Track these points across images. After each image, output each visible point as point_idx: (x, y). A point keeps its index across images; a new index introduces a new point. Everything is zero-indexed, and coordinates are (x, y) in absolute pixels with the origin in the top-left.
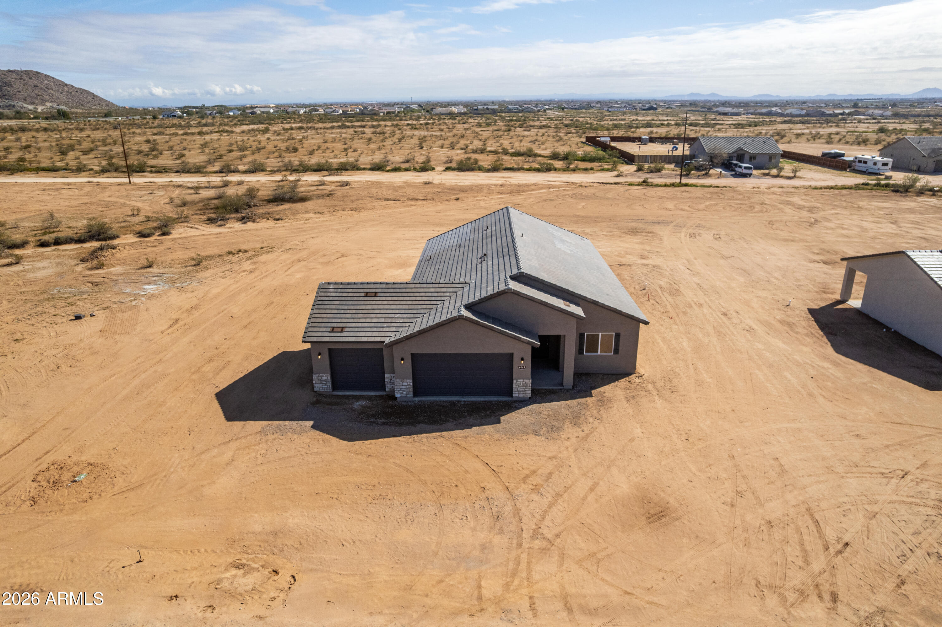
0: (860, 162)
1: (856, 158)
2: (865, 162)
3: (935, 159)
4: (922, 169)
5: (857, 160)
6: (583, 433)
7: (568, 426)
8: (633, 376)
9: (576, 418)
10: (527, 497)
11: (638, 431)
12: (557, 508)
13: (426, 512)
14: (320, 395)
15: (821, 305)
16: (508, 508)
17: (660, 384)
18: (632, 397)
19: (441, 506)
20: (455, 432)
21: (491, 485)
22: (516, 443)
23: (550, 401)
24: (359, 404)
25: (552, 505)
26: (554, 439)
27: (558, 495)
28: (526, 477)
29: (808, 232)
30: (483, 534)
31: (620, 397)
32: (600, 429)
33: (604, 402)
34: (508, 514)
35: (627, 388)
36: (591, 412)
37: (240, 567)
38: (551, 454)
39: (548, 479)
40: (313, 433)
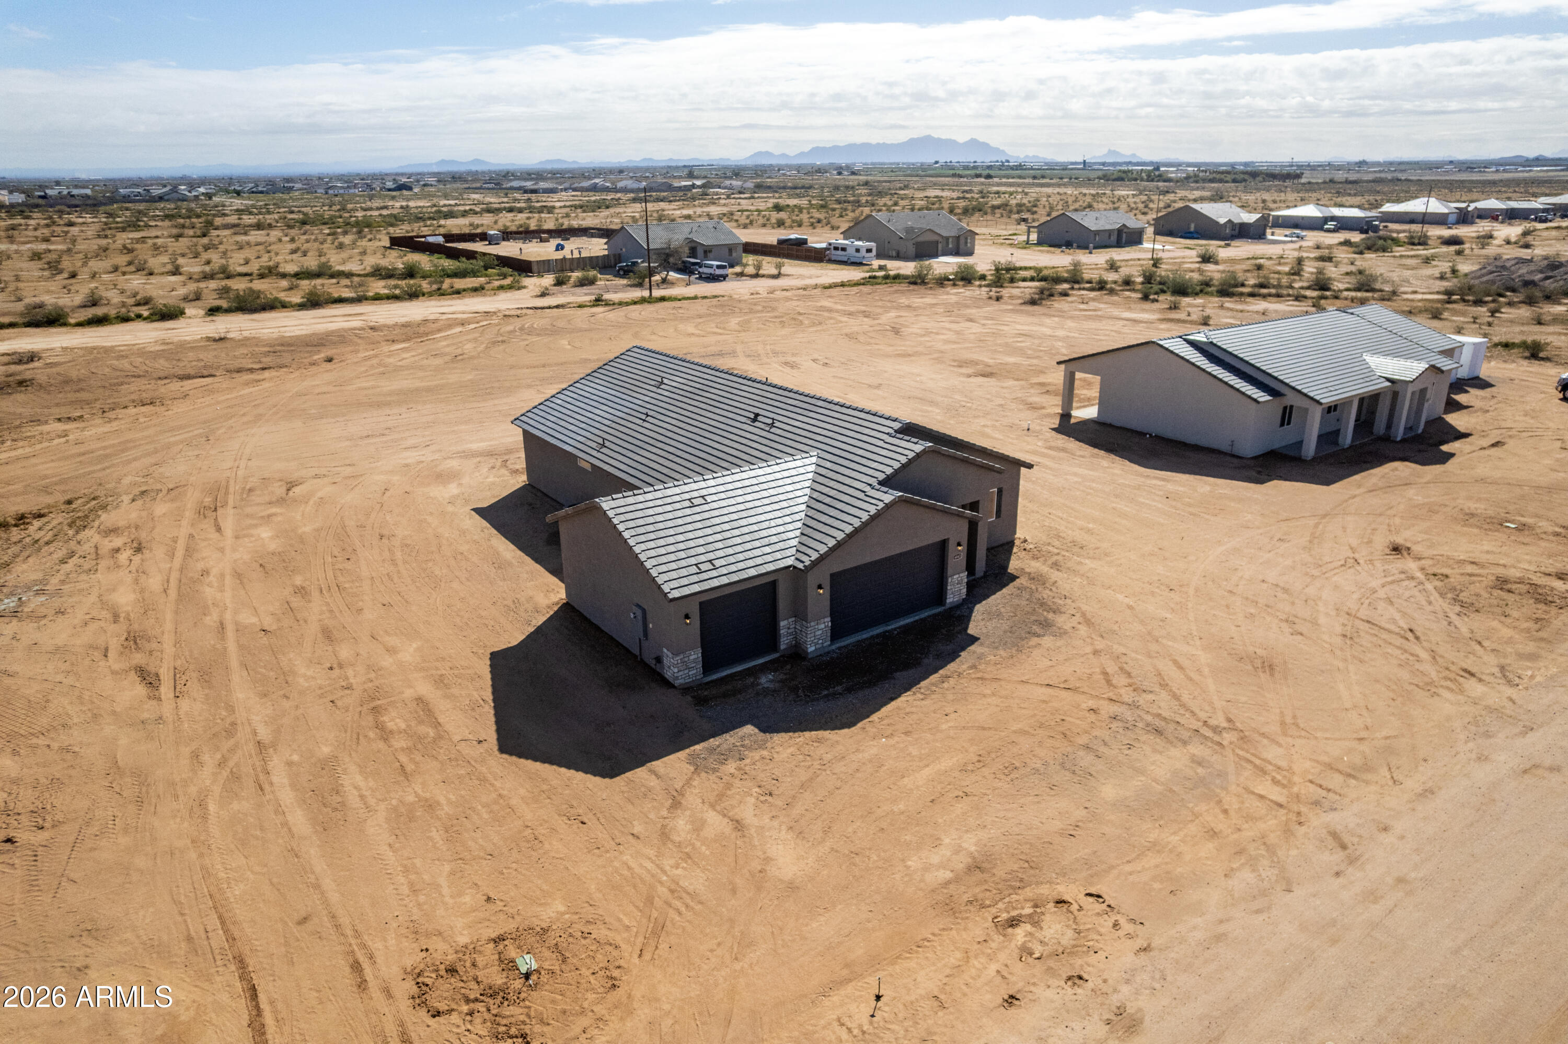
0: (836, 249)
1: (830, 244)
2: (844, 249)
3: (914, 241)
4: (901, 255)
5: (832, 247)
6: (1078, 618)
7: (1050, 616)
8: (1017, 542)
9: (1042, 604)
10: (1143, 699)
11: (1120, 597)
12: (1185, 697)
13: (1086, 760)
14: (686, 689)
15: (1056, 422)
16: (1149, 718)
17: (1057, 543)
18: (1056, 565)
19: (1087, 747)
20: (952, 666)
21: (1091, 703)
22: (1036, 653)
23: (986, 597)
24: (765, 680)
25: (1176, 697)
26: (1062, 633)
27: (1164, 685)
28: (1109, 682)
29: (908, 343)
30: (1175, 752)
31: (1045, 569)
32: (1085, 608)
33: (1038, 579)
34: (1158, 723)
35: (1035, 558)
36: (1046, 594)
37: (1013, 923)
38: (1088, 649)
39: (1129, 675)
40: (779, 738)
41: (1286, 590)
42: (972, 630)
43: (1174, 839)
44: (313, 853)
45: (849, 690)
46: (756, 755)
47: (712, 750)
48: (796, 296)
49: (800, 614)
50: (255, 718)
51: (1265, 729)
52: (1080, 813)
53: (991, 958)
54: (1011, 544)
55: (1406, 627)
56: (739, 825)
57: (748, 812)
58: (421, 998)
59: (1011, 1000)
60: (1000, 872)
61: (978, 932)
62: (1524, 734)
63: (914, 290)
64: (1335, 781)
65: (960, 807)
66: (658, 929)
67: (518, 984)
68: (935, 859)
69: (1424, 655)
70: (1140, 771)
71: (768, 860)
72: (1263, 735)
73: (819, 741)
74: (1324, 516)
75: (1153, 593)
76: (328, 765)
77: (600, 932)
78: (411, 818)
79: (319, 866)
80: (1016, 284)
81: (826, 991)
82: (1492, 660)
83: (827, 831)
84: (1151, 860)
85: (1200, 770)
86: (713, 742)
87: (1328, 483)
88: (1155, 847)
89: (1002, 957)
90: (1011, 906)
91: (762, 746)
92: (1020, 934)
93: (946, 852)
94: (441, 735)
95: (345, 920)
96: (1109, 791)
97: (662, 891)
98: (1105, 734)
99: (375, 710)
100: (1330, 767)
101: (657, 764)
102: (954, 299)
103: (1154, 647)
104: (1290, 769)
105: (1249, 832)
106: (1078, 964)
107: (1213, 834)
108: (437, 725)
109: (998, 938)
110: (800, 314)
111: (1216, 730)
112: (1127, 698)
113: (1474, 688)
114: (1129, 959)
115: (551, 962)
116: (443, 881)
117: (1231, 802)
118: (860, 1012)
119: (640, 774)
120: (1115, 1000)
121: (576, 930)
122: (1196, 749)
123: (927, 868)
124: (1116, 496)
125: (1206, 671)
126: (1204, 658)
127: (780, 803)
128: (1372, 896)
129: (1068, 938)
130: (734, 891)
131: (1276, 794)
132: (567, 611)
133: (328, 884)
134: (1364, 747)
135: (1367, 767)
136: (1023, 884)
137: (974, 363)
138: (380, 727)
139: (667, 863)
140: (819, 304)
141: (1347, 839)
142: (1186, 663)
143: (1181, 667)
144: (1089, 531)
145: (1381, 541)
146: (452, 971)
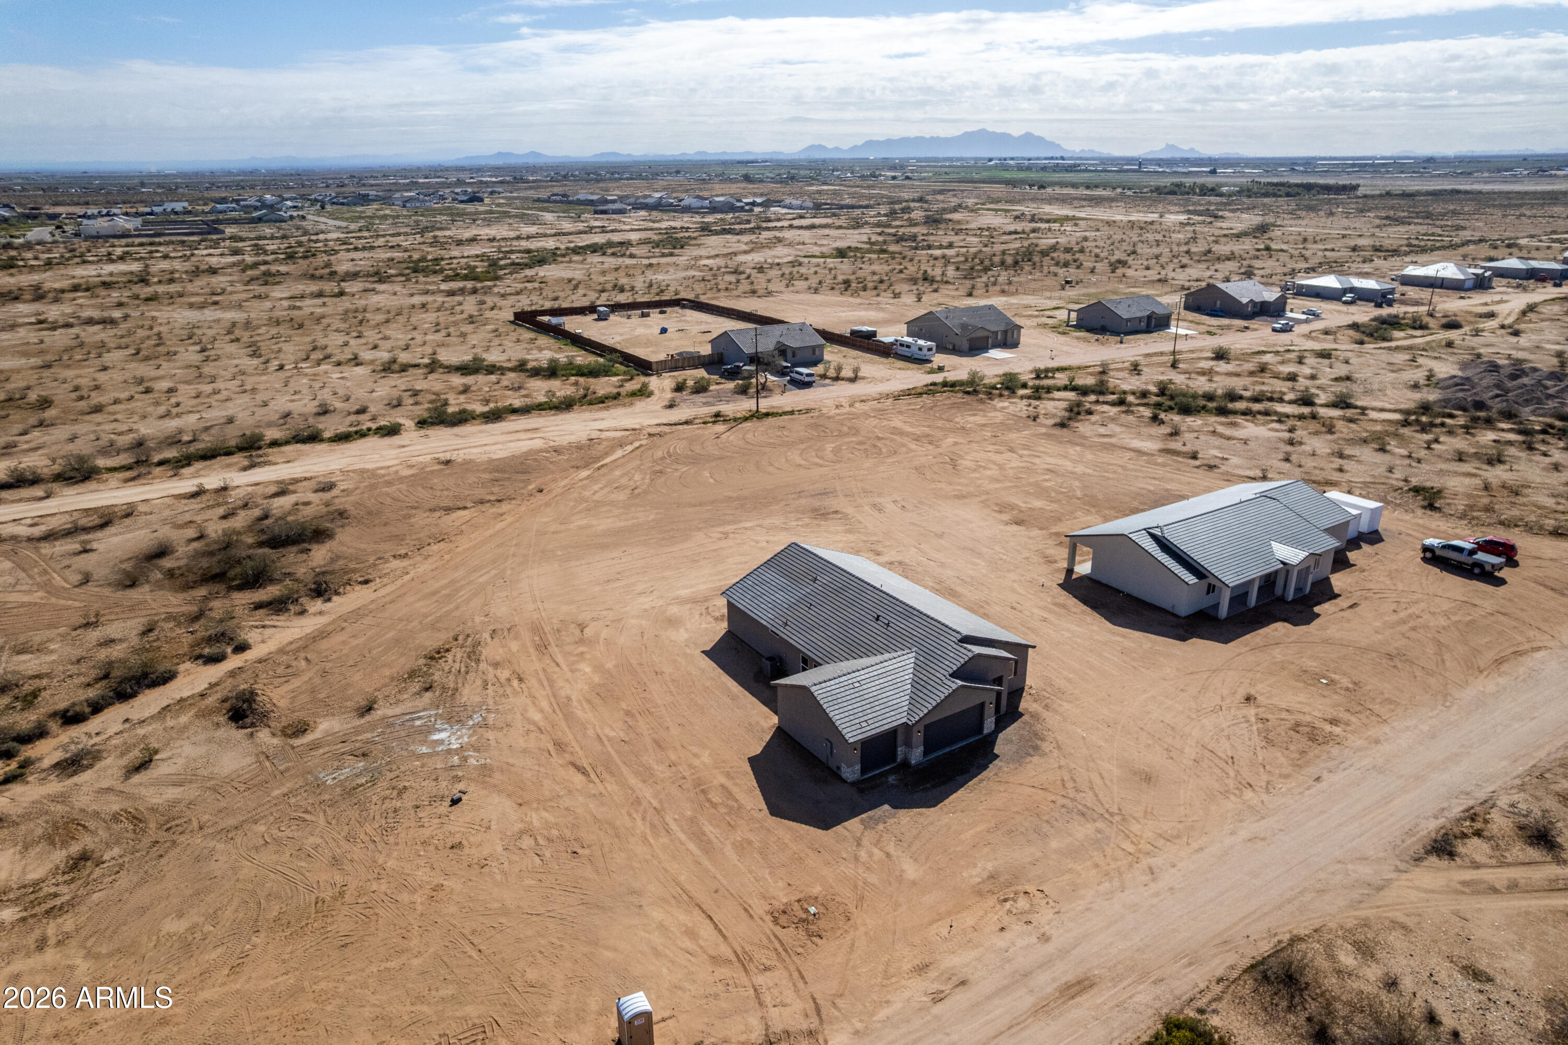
0: (902, 345)
1: (896, 340)
2: (908, 347)
4: (958, 347)
5: (898, 343)
6: (1054, 745)
7: (1039, 743)
8: (1026, 688)
9: (1036, 735)
10: (1079, 796)
11: (1079, 730)
12: (1101, 796)
13: (1046, 828)
14: (853, 784)
15: (1061, 577)
16: (1080, 807)
17: (1049, 690)
18: (1046, 707)
19: (1047, 822)
20: (985, 774)
21: (1053, 798)
22: (1029, 766)
23: (1005, 728)
24: (892, 779)
25: (1096, 795)
26: (1044, 755)
27: (1092, 788)
28: (1064, 786)
29: (962, 480)
30: (1089, 826)
31: (1040, 709)
32: (1059, 738)
33: (1035, 716)
34: (1085, 810)
35: (1035, 701)
36: (1038, 727)
37: (1005, 900)
38: (1056, 765)
39: (1075, 781)
40: (902, 812)
41: (1173, 728)
42: (996, 751)
43: (1079, 868)
44: (706, 863)
45: (934, 787)
46: (892, 821)
47: (871, 818)
48: (874, 410)
49: (908, 744)
50: (647, 795)
51: (1136, 815)
52: (1039, 854)
53: (996, 914)
54: (1022, 689)
55: (1230, 755)
56: (888, 855)
57: (891, 849)
58: (776, 921)
59: (1002, 929)
60: (1002, 879)
61: (991, 904)
62: (1259, 821)
63: (967, 404)
64: (1160, 842)
65: (986, 850)
66: (862, 898)
67: (811, 917)
68: (974, 873)
69: (1232, 774)
70: (1071, 835)
71: (902, 871)
72: (1134, 818)
73: (920, 814)
74: (1215, 671)
75: (1098, 729)
76: (693, 820)
77: (838, 899)
78: (743, 848)
79: (712, 869)
80: (1051, 395)
81: (931, 923)
82: (1265, 777)
83: (927, 859)
84: (1067, 877)
85: (1099, 836)
86: (870, 813)
87: (1226, 641)
88: (1070, 871)
89: (1000, 913)
90: (1005, 894)
91: (894, 817)
92: (1008, 905)
93: (978, 870)
94: (740, 807)
95: (733, 892)
96: (1054, 844)
97: (860, 883)
98: (1057, 815)
99: (703, 791)
100: (1160, 836)
101: (846, 824)
102: (998, 417)
103: (1091, 765)
104: (1141, 837)
105: (1113, 865)
106: (1029, 917)
107: (1097, 866)
108: (737, 801)
109: (999, 906)
110: (879, 438)
111: (1112, 814)
112: (1071, 796)
113: (1248, 794)
114: (1051, 916)
115: (822, 910)
116: (767, 876)
117: (1108, 851)
118: (945, 931)
119: (839, 829)
120: (1042, 930)
121: (829, 897)
122: (1100, 824)
123: (971, 877)
124: (1091, 651)
125: (1115, 780)
126: (1116, 772)
127: (905, 845)
128: (1157, 894)
129: (1027, 907)
130: (890, 884)
131: (1131, 848)
132: (780, 733)
133: (718, 876)
134: (1180, 826)
135: (1178, 837)
136: (1010, 885)
137: (1012, 507)
138: (709, 800)
139: (860, 871)
140: (893, 424)
141: (1155, 870)
142: (1105, 774)
143: (1102, 778)
144: (1069, 680)
145: (1242, 693)
146: (784, 912)
